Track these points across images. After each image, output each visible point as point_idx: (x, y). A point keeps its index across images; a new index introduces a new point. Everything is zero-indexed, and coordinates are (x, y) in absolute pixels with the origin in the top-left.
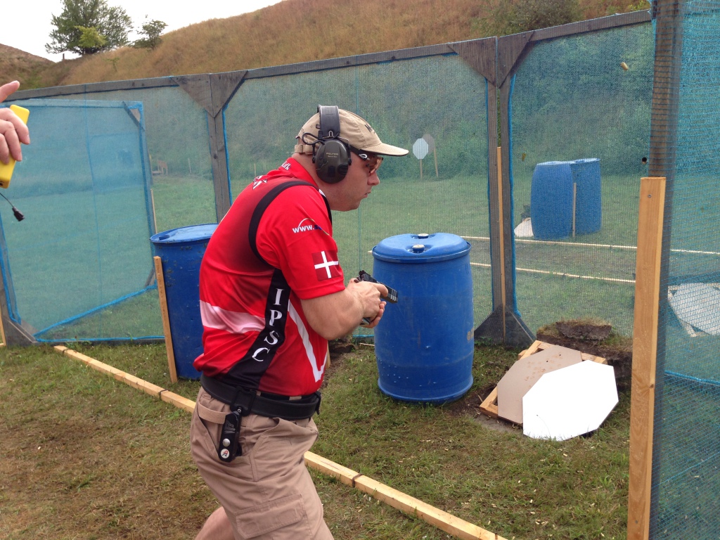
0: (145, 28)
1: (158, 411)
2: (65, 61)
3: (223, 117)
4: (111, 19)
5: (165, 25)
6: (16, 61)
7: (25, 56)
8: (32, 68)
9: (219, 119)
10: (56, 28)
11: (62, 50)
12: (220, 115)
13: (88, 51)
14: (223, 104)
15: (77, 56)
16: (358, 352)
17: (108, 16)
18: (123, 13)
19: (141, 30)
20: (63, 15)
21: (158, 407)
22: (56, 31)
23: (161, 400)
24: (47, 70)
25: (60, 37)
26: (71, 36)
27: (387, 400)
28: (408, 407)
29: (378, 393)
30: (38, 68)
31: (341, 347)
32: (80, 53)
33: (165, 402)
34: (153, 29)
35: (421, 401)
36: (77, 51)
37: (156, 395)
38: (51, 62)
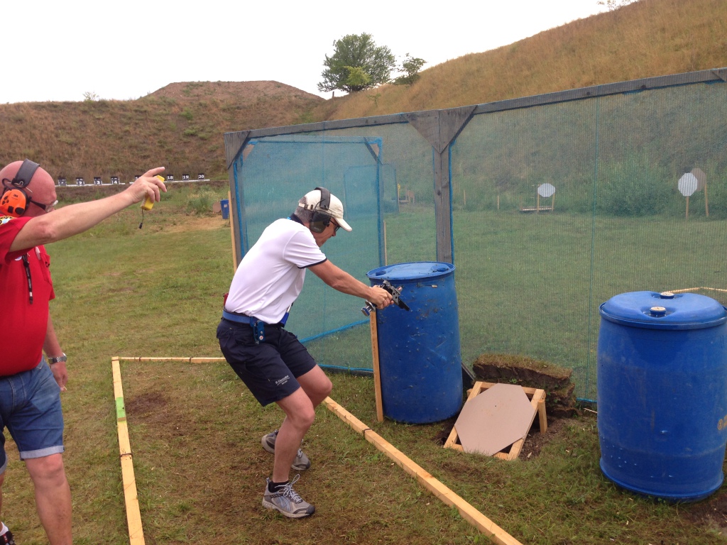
0: (405, 66)
1: (360, 450)
2: (334, 99)
3: (449, 154)
4: (376, 58)
5: (424, 62)
7: (301, 94)
8: (306, 104)
9: (446, 155)
10: (328, 68)
12: (447, 152)
13: (355, 88)
14: (450, 140)
15: (345, 93)
16: (580, 418)
17: (374, 56)
18: (388, 53)
19: (401, 67)
21: (361, 446)
23: (364, 438)
24: (319, 107)
25: (331, 76)
26: (340, 76)
27: (609, 486)
28: (635, 500)
29: (599, 475)
30: (311, 105)
31: (561, 411)
33: (367, 442)
34: (412, 66)
35: (652, 496)
37: (361, 432)
38: (323, 99)
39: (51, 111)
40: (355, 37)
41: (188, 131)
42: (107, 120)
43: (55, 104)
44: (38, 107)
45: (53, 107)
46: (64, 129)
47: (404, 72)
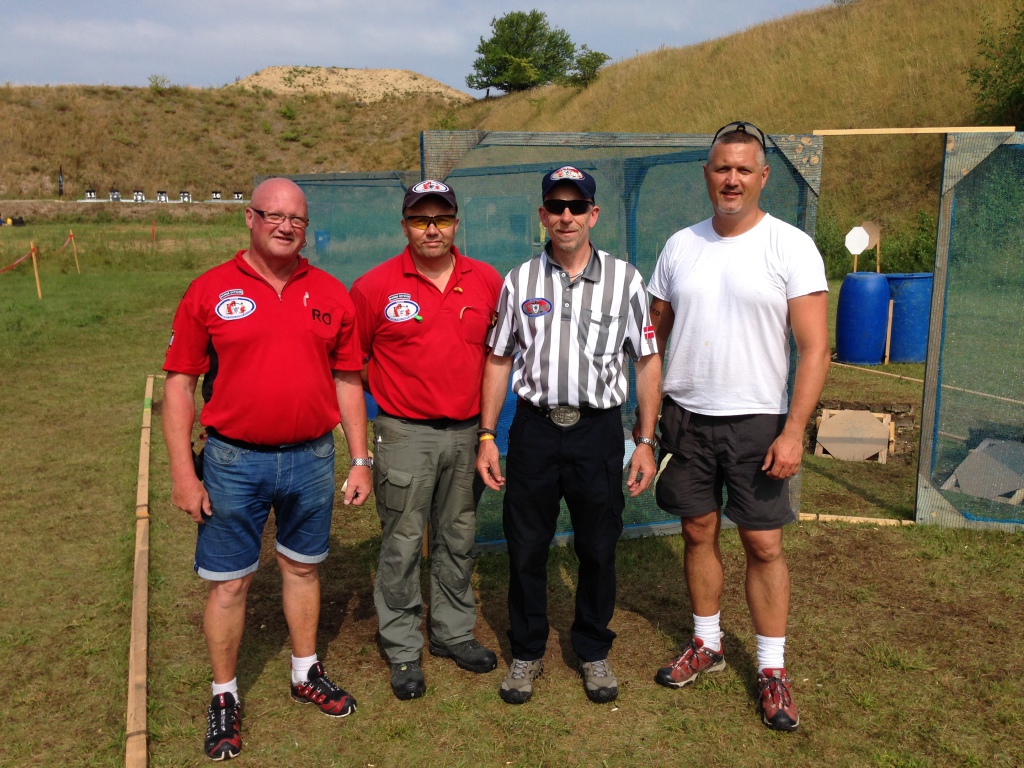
4: (548, 47)
5: (609, 58)
6: (434, 96)
7: (444, 91)
10: (483, 56)
17: (546, 43)
18: (565, 40)
19: (577, 64)
20: (493, 40)
32: (505, 90)
34: (589, 62)
36: (503, 87)
39: (105, 98)
41: (287, 133)
42: (180, 113)
43: (111, 90)
45: (109, 93)
46: (121, 123)
47: (577, 71)
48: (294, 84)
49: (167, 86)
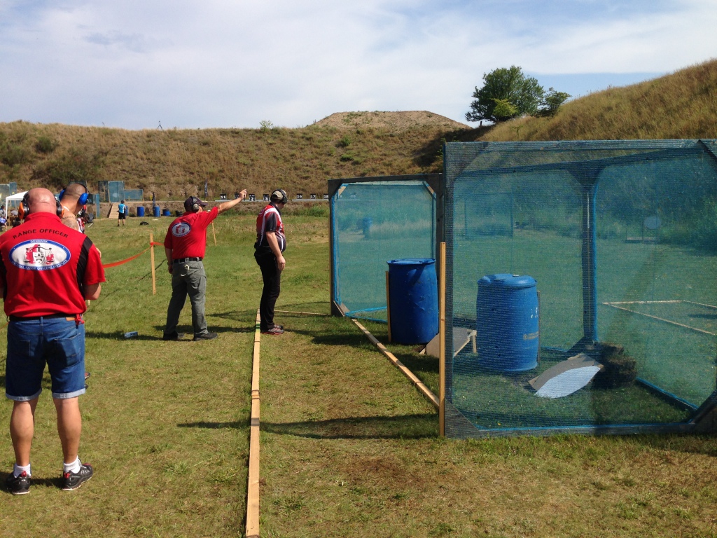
0: (547, 100)
2: (481, 128)
4: (524, 90)
6: (443, 127)
8: (455, 133)
10: (477, 99)
11: (479, 118)
13: (502, 118)
15: (491, 123)
17: (522, 88)
18: (536, 84)
20: (485, 89)
22: (478, 103)
24: (466, 135)
25: (479, 107)
26: (488, 107)
32: (494, 121)
34: (557, 100)
36: (491, 119)
38: (470, 128)
39: (233, 137)
40: (504, 71)
41: (345, 155)
42: (278, 145)
43: (237, 131)
44: (223, 132)
45: (235, 133)
46: (242, 152)
47: (546, 106)
48: (351, 123)
49: (271, 127)
